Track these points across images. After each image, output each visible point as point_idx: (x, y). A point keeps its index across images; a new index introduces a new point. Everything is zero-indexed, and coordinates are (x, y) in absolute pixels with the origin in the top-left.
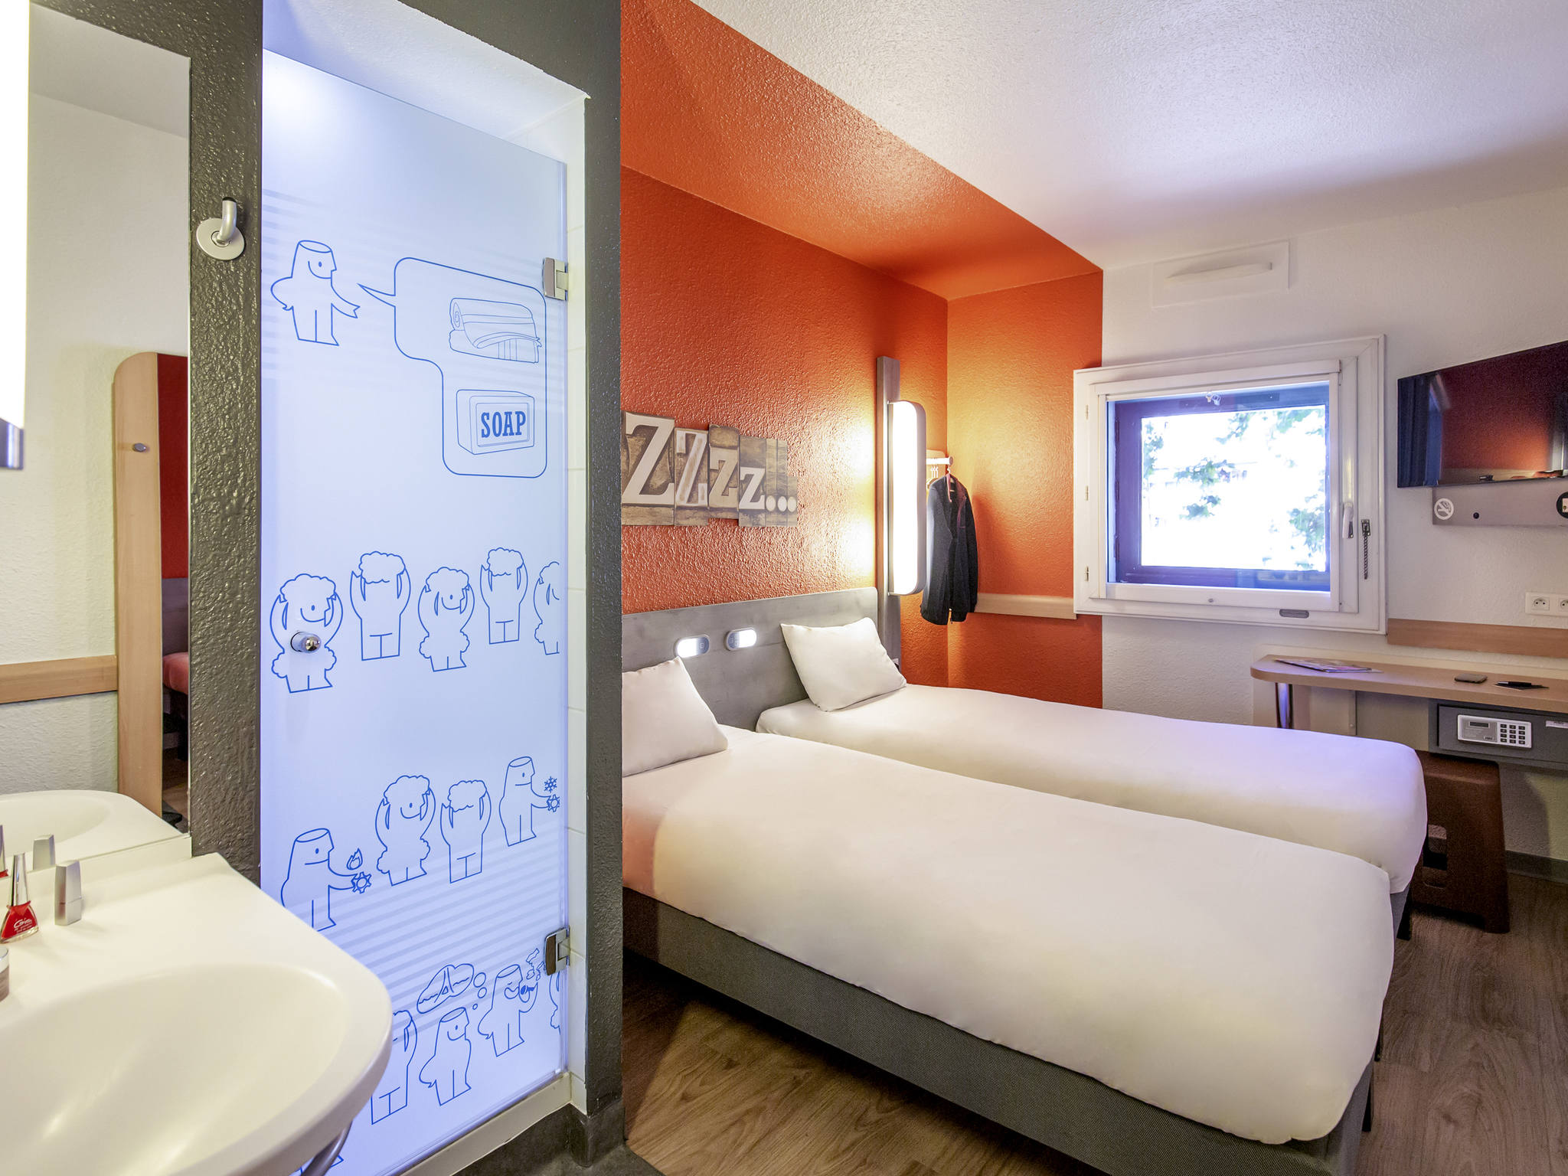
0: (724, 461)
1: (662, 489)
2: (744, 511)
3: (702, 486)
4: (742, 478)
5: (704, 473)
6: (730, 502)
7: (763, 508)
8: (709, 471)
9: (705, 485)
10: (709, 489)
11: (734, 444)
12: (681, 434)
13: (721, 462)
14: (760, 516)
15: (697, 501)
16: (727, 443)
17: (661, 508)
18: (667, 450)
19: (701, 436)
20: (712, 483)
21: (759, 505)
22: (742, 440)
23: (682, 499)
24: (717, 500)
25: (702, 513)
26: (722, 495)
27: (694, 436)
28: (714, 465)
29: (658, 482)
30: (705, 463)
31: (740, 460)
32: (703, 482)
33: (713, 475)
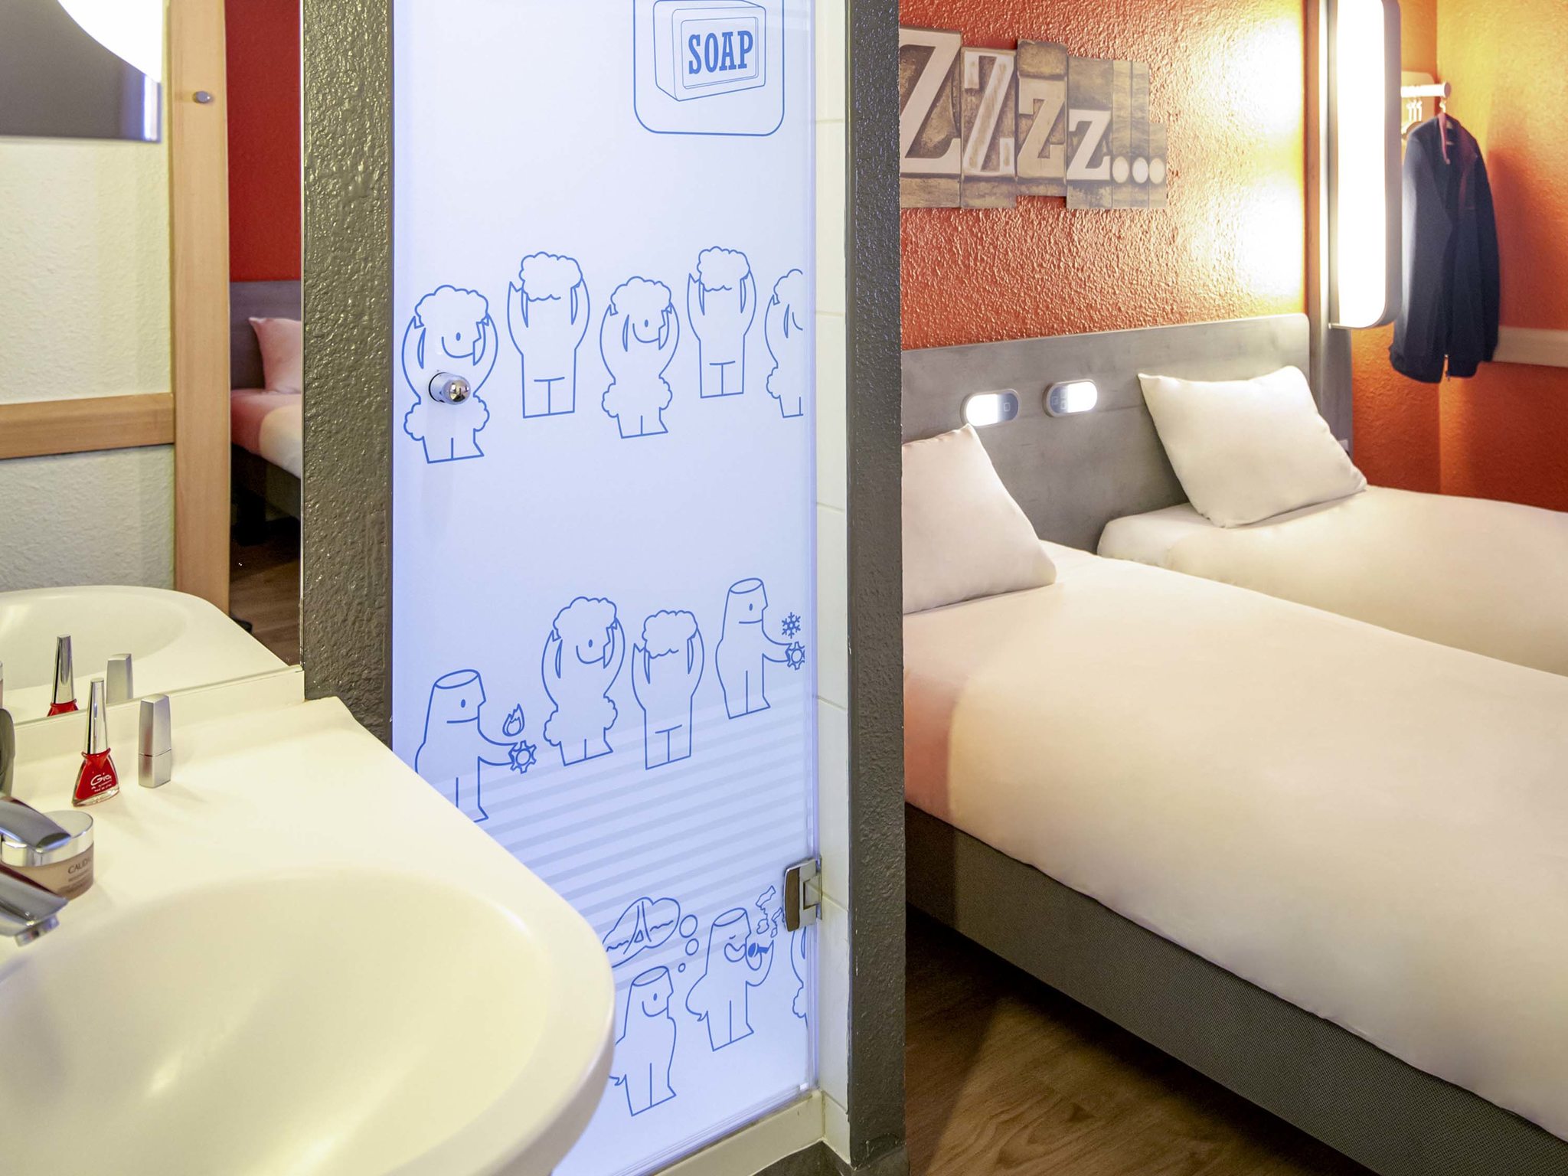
0: (1043, 100)
1: (941, 149)
2: (1077, 184)
3: (1006, 143)
4: (1072, 128)
5: (1009, 121)
6: (1051, 168)
7: (1107, 177)
8: (1018, 116)
9: (1011, 141)
10: (1018, 148)
11: (1058, 71)
12: (971, 57)
13: (1038, 102)
14: (1102, 191)
15: (996, 168)
16: (1047, 70)
17: (939, 180)
18: (949, 84)
19: (1004, 60)
20: (1022, 137)
21: (1101, 173)
22: (1073, 63)
23: (973, 163)
24: (1031, 166)
25: (1005, 188)
26: (1039, 157)
27: (992, 60)
28: (1025, 107)
29: (934, 136)
30: (1011, 104)
31: (1068, 97)
32: (1009, 136)
33: (1024, 123)
